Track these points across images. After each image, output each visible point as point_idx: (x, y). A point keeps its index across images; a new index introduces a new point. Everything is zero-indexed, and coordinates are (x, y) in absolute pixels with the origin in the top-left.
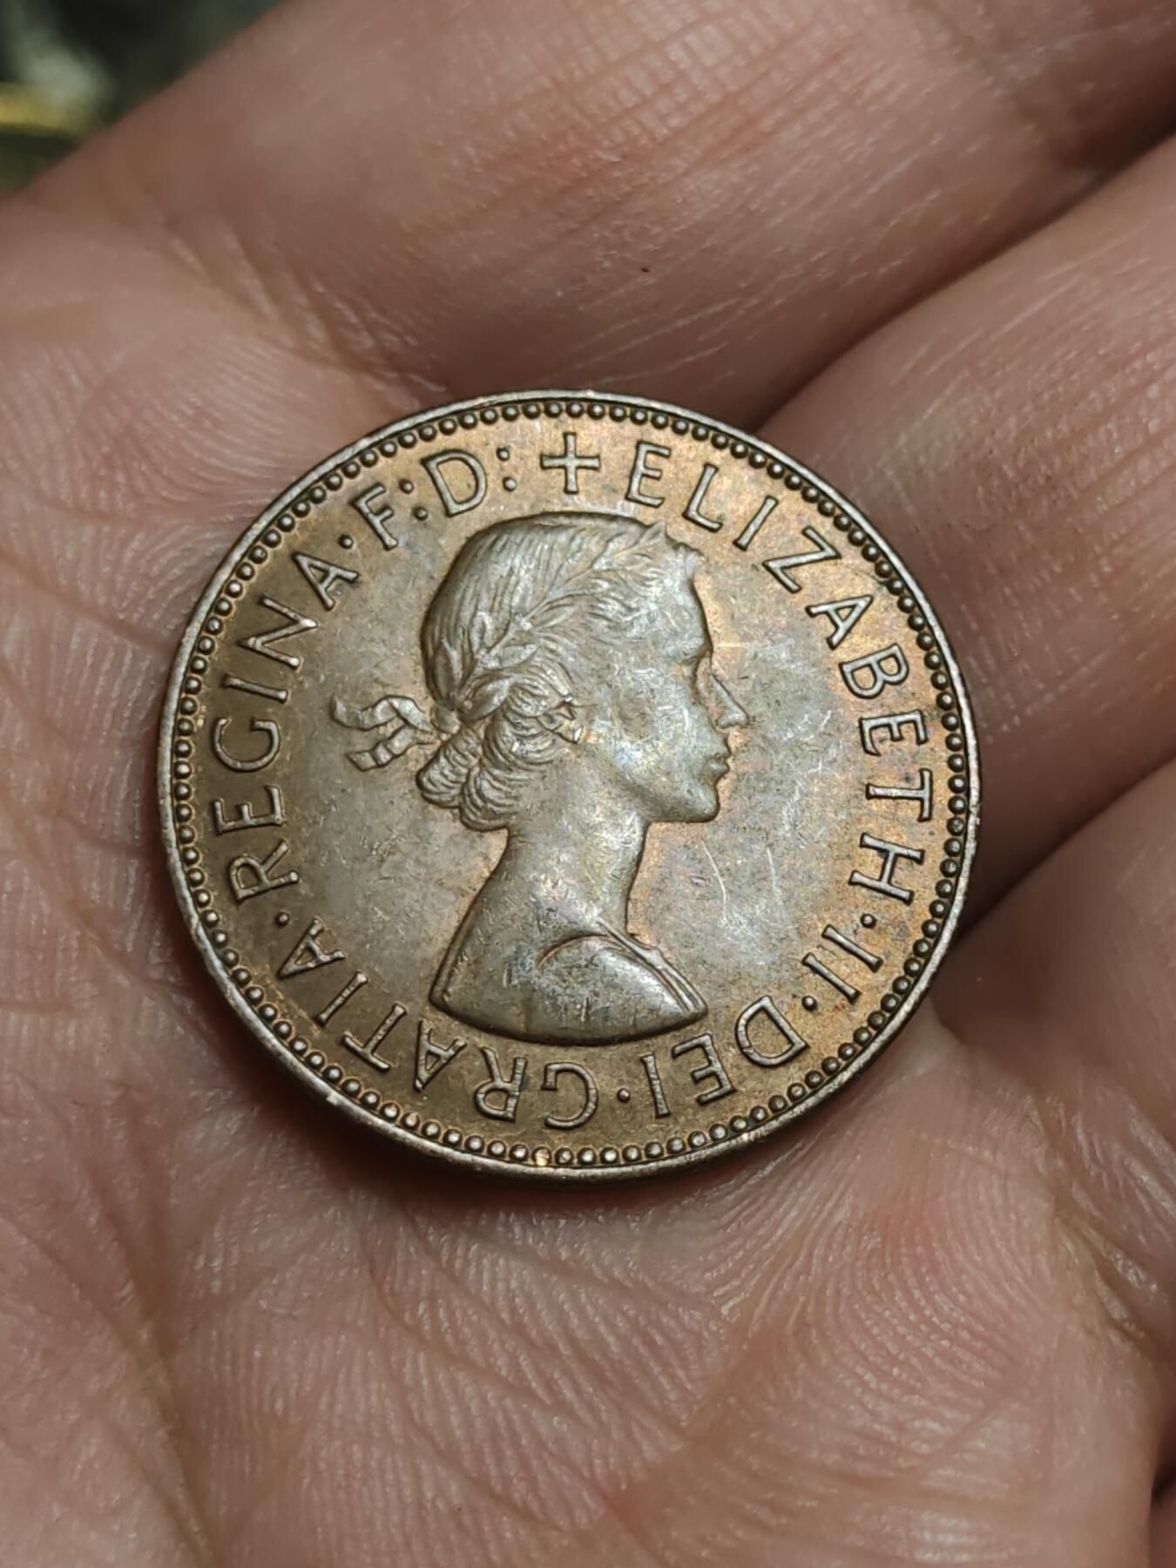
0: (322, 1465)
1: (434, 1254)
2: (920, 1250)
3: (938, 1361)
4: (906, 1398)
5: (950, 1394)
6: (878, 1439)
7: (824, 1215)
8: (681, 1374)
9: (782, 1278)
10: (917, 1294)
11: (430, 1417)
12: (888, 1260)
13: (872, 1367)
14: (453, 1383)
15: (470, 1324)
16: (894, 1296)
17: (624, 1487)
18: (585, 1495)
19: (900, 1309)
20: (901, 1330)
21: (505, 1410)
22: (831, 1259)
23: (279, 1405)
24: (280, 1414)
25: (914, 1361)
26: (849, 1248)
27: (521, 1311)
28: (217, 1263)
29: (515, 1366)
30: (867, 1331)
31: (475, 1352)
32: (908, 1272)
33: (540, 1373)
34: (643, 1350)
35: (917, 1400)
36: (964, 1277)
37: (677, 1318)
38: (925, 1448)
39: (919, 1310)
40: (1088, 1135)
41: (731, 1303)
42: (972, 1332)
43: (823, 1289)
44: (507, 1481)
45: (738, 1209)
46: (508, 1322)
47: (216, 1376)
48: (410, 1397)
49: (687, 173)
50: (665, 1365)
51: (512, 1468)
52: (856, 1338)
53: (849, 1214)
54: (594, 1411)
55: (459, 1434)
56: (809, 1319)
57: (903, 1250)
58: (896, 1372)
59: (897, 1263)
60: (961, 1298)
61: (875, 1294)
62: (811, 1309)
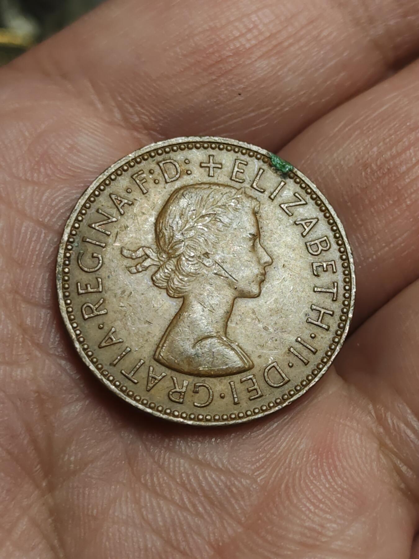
1: (153, 457)
2: (330, 461)
4: (325, 515)
5: (341, 514)
6: (314, 530)
7: (295, 446)
8: (242, 503)
9: (280, 469)
10: (329, 477)
11: (150, 516)
12: (319, 464)
13: (313, 504)
14: (159, 504)
15: (166, 483)
17: (221, 544)
18: (207, 547)
20: (323, 490)
21: (178, 516)
22: (298, 463)
23: (95, 512)
24: (95, 515)
25: (327, 502)
26: (305, 459)
27: (184, 479)
28: (72, 458)
29: (182, 499)
30: (311, 490)
31: (167, 494)
32: (326, 469)
33: (191, 502)
34: (229, 495)
35: (328, 516)
37: (241, 482)
38: (331, 534)
39: (330, 483)
43: (295, 474)
44: (178, 541)
45: (264, 441)
46: (179, 483)
48: (143, 510)
49: (256, 60)
50: (237, 500)
51: (180, 537)
52: (307, 492)
53: (305, 446)
54: (210, 516)
55: (161, 524)
56: (290, 485)
57: (324, 460)
58: (321, 505)
59: (322, 465)
60: (345, 479)
61: (314, 477)
62: (291, 481)
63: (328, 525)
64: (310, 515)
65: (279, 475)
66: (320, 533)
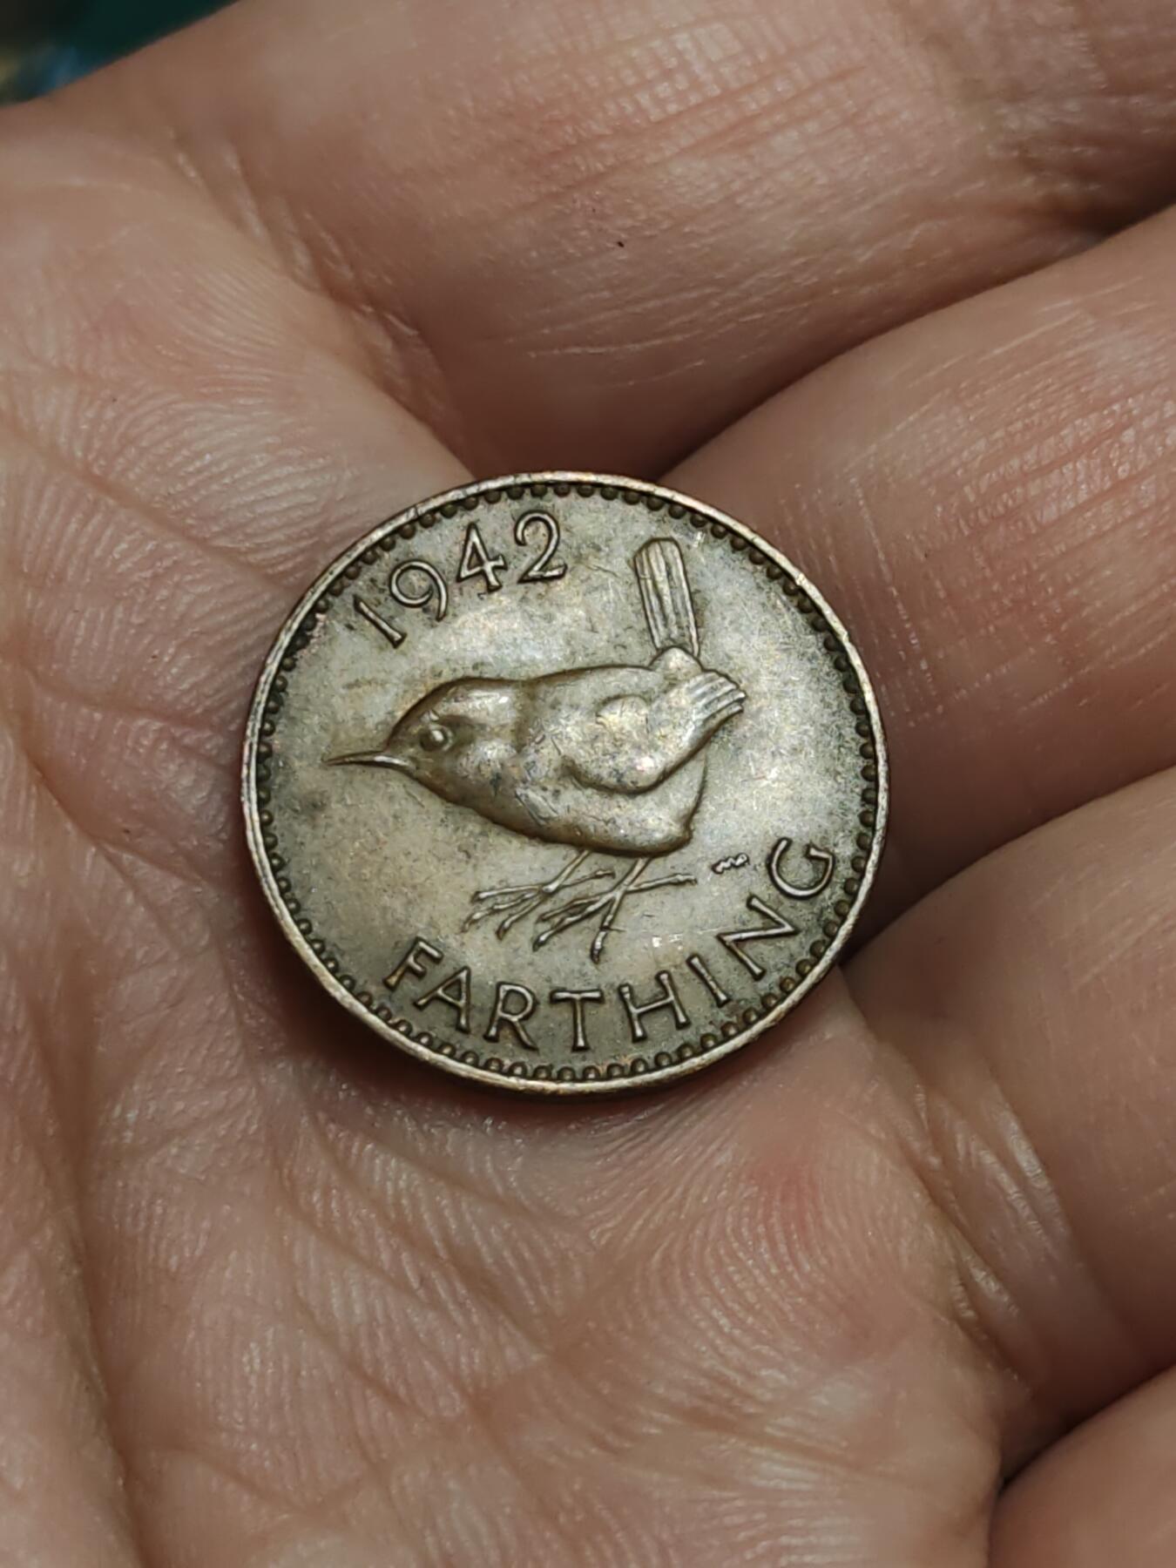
1: (332, 1147)
4: (757, 1347)
6: (725, 1383)
7: (705, 1156)
8: (544, 1290)
10: (783, 1249)
12: (760, 1210)
13: (729, 1313)
17: (484, 1385)
18: (450, 1388)
20: (762, 1280)
22: (705, 1200)
23: (174, 1261)
24: (174, 1269)
25: (767, 1312)
26: (724, 1193)
28: (132, 1115)
29: (397, 1262)
31: (361, 1244)
32: (778, 1228)
33: (420, 1269)
34: (512, 1263)
35: (765, 1350)
38: (768, 1396)
39: (781, 1265)
43: (692, 1230)
44: (377, 1362)
45: (622, 1140)
46: (393, 1220)
47: (117, 1226)
48: (297, 1275)
50: (531, 1280)
51: (384, 1354)
52: (717, 1282)
53: (730, 1160)
54: (467, 1314)
55: (338, 1315)
56: (675, 1256)
57: (777, 1203)
58: (750, 1320)
59: (767, 1217)
60: (824, 1261)
61: (743, 1244)
62: (678, 1247)
63: (764, 1373)
64: (718, 1342)
65: (651, 1226)
66: (736, 1391)
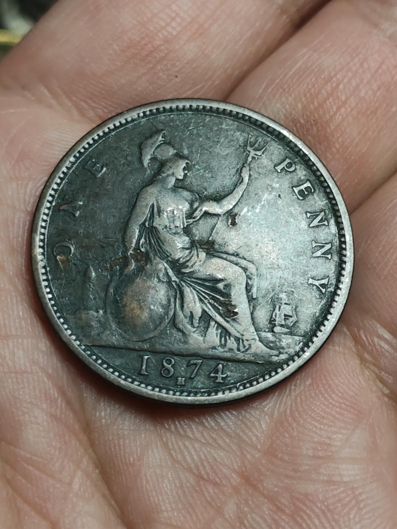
0: (149, 478)
3: (337, 415)
16: (319, 397)
19: (322, 401)
36: (339, 388)
40: (366, 337)
41: (267, 407)
42: (346, 405)
